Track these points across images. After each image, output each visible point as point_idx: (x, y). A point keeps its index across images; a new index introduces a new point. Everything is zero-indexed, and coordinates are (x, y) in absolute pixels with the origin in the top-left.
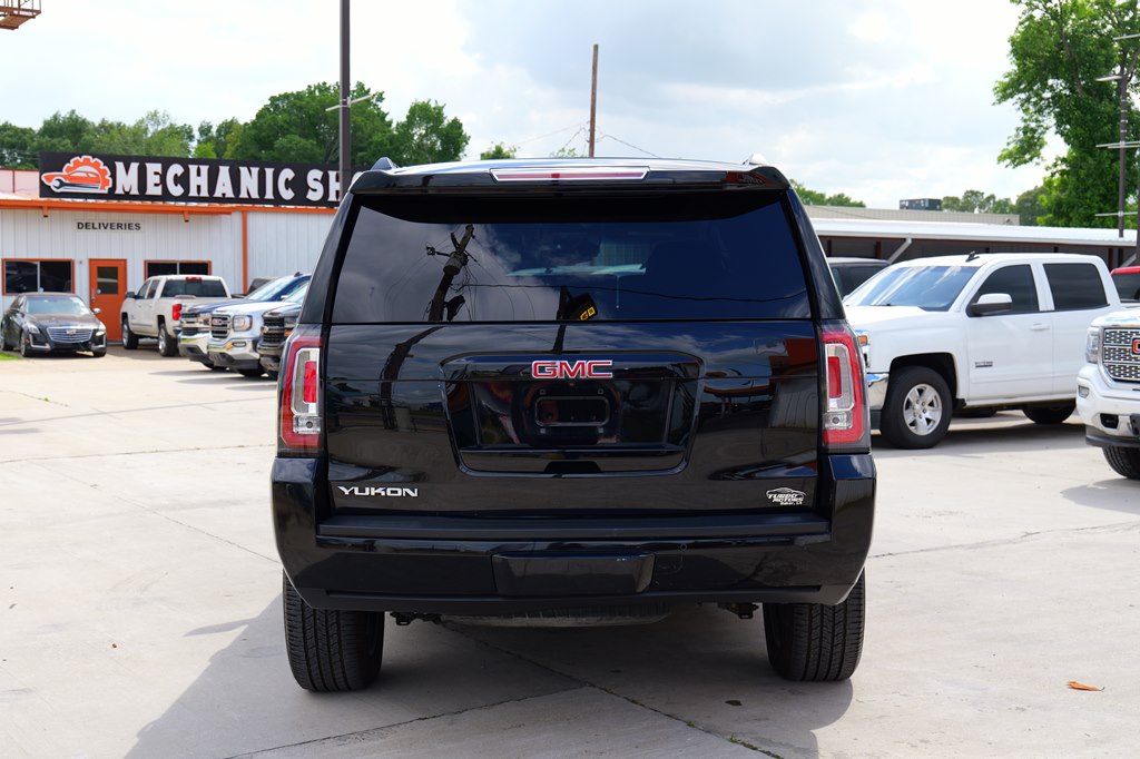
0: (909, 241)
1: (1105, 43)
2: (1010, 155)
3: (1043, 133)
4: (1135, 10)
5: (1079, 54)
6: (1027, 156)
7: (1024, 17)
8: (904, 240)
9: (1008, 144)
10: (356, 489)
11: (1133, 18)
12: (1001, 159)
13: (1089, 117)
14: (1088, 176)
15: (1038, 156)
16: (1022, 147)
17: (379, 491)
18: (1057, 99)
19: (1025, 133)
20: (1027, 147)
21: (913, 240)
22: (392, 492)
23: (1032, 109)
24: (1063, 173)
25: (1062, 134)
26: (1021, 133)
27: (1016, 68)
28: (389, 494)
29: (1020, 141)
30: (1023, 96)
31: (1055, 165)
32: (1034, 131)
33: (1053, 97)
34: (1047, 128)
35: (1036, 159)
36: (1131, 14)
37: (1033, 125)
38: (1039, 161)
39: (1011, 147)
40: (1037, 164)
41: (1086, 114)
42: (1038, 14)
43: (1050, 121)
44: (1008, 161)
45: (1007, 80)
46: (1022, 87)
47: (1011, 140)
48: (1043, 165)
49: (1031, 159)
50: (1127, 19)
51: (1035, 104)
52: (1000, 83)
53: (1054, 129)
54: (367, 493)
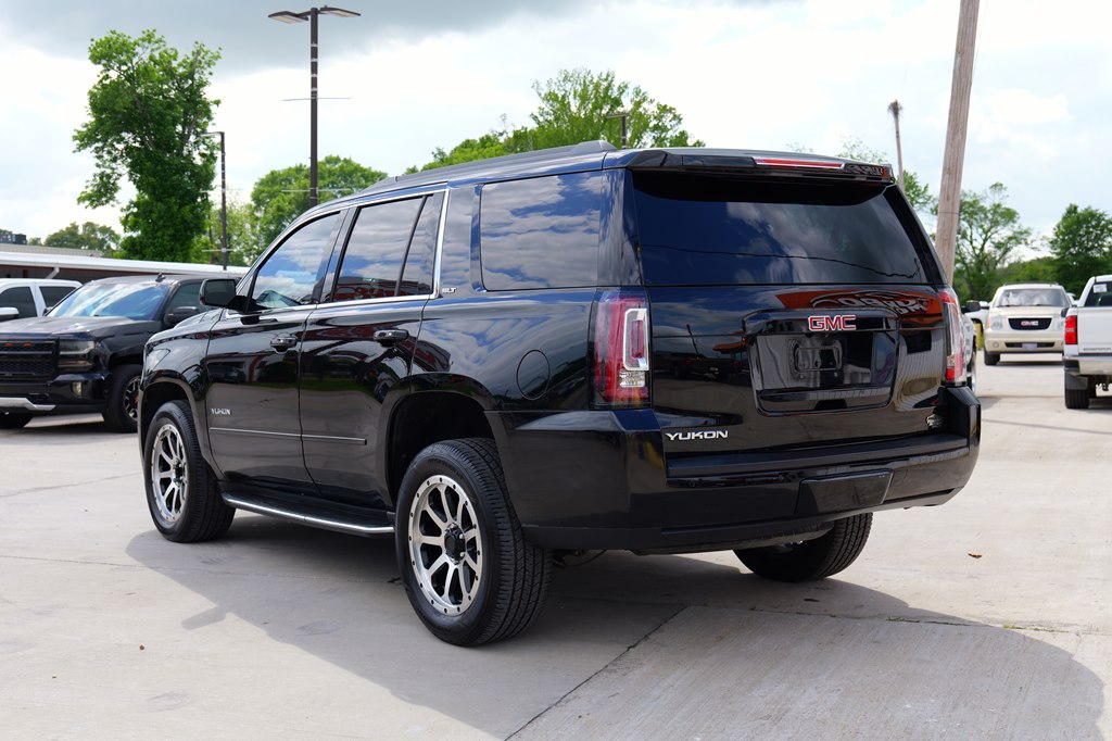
0: (57, 270)
1: (170, 106)
2: (89, 197)
3: (117, 179)
4: (193, 79)
5: (150, 113)
6: (104, 199)
7: (102, 76)
8: (52, 269)
9: (87, 187)
10: (681, 435)
11: (191, 85)
12: (80, 200)
13: (159, 168)
14: (160, 218)
15: (112, 198)
16: (99, 191)
17: (698, 435)
18: (129, 150)
19: (101, 178)
20: (103, 191)
21: (60, 269)
22: (709, 435)
23: (106, 157)
24: (135, 215)
25: (135, 181)
26: (98, 178)
27: (93, 120)
28: (706, 437)
29: (98, 185)
30: (100, 144)
31: (129, 208)
32: (109, 177)
33: (126, 149)
34: (120, 175)
35: (111, 202)
36: (190, 82)
37: (108, 171)
38: (114, 203)
39: (89, 191)
40: (113, 206)
41: (156, 166)
42: (114, 74)
43: (122, 168)
44: (87, 203)
45: (85, 129)
46: (99, 137)
47: (89, 184)
48: (118, 207)
49: (107, 202)
50: (186, 86)
51: (109, 153)
52: (79, 132)
53: (126, 177)
54: (689, 438)
